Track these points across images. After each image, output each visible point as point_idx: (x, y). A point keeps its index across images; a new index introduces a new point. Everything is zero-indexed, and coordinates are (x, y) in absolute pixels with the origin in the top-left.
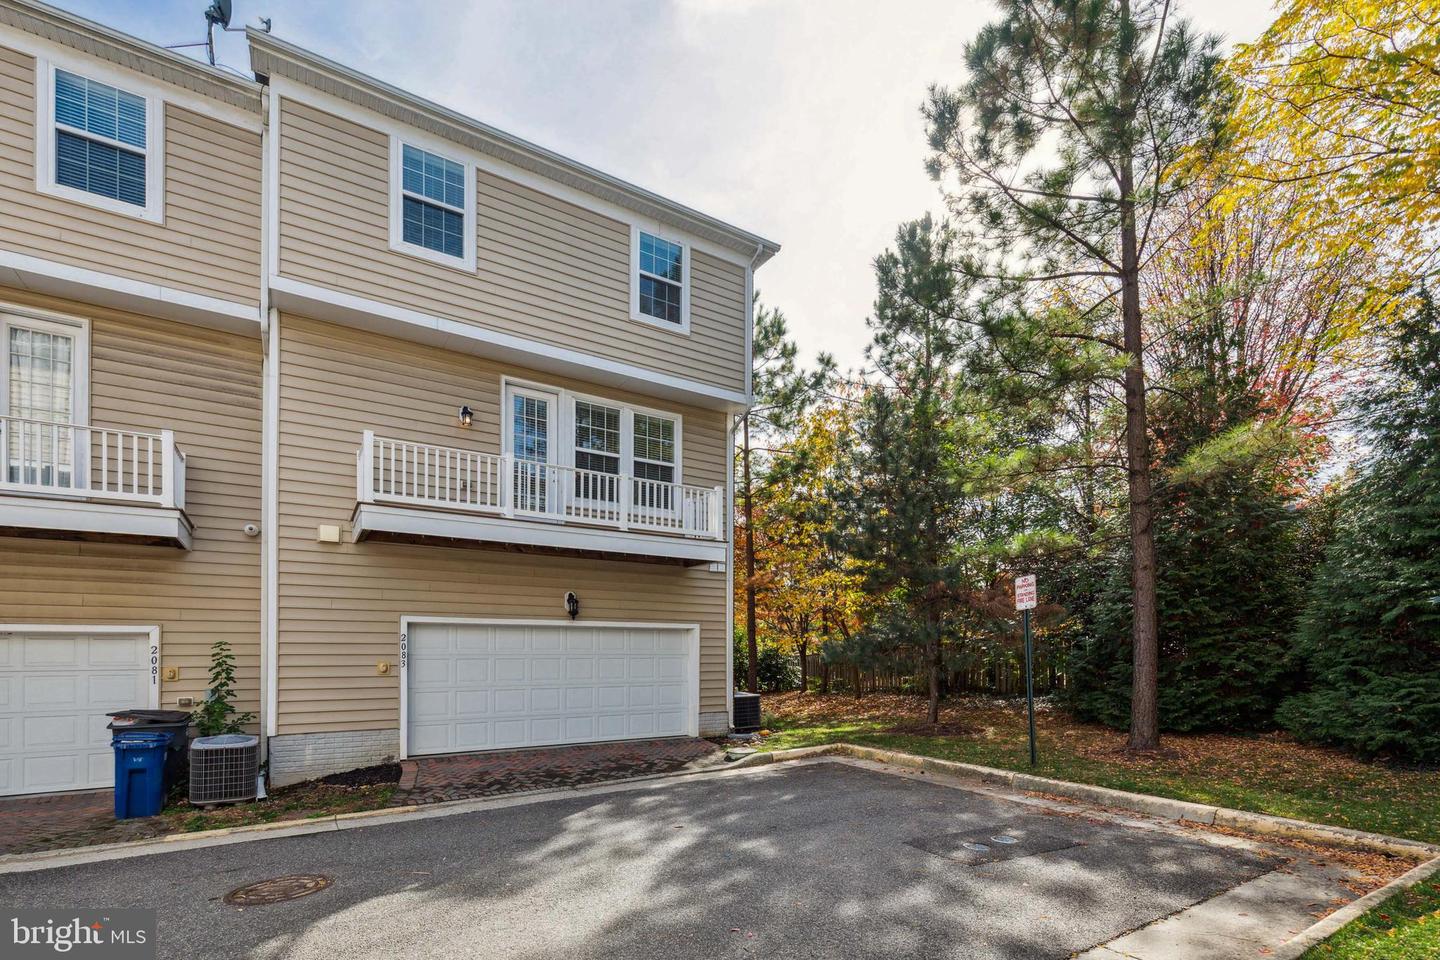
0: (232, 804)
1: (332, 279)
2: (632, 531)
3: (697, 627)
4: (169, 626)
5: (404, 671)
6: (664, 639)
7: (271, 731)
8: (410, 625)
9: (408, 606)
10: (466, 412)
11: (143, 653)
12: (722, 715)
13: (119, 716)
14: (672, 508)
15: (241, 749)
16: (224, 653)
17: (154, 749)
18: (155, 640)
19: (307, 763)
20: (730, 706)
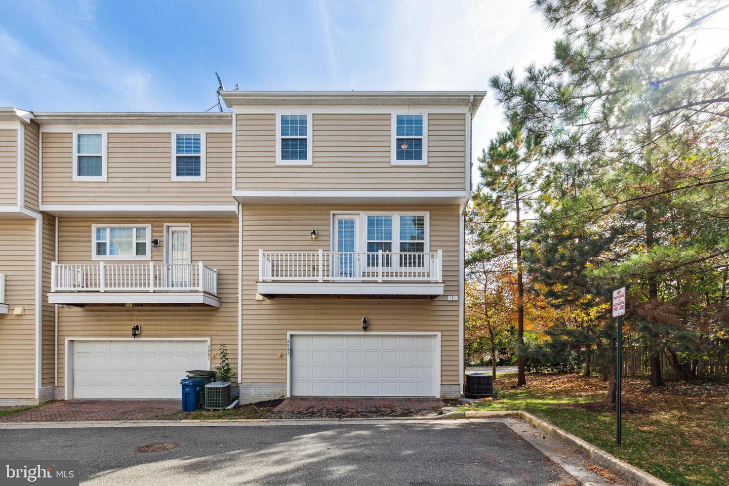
0: (219, 410)
1: (254, 185)
2: (384, 282)
3: (439, 334)
4: (214, 338)
5: (288, 357)
6: (421, 341)
7: (239, 381)
8: (291, 336)
9: (290, 327)
10: (314, 233)
11: (205, 348)
12: (456, 387)
13: (191, 372)
14: (423, 266)
15: (220, 388)
16: (225, 348)
17: (192, 385)
18: (209, 343)
19: (253, 396)
20: (462, 381)
